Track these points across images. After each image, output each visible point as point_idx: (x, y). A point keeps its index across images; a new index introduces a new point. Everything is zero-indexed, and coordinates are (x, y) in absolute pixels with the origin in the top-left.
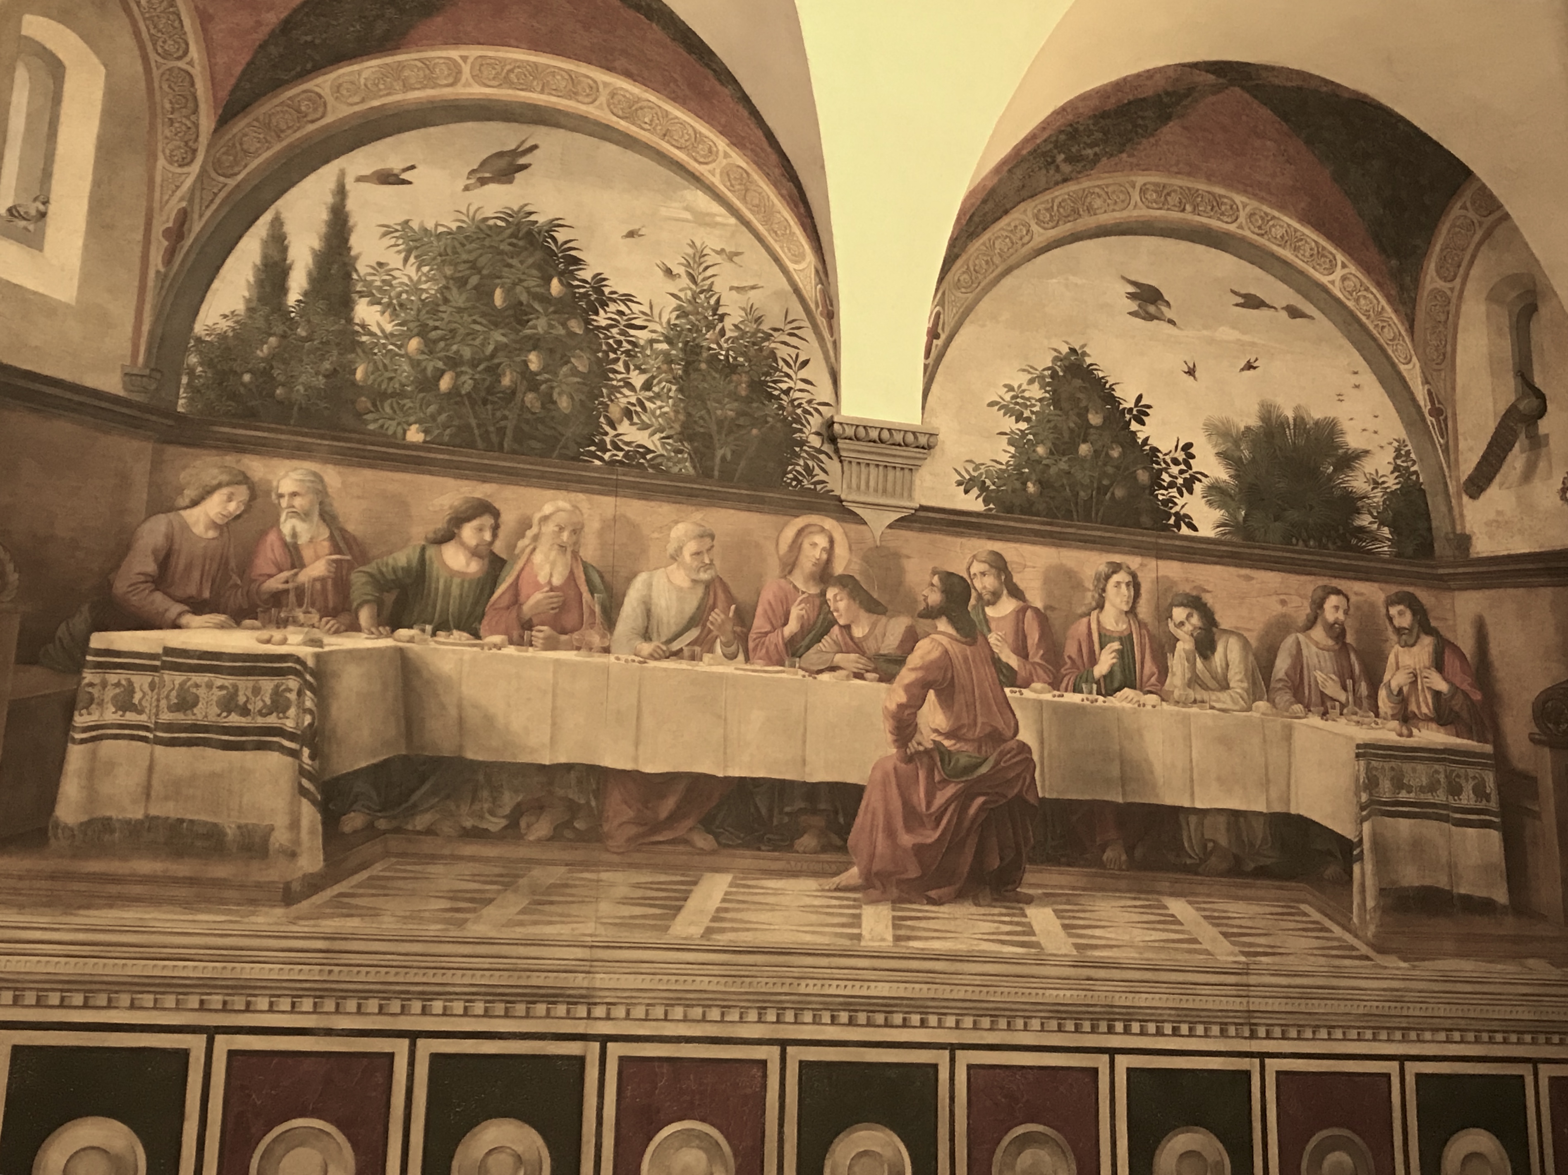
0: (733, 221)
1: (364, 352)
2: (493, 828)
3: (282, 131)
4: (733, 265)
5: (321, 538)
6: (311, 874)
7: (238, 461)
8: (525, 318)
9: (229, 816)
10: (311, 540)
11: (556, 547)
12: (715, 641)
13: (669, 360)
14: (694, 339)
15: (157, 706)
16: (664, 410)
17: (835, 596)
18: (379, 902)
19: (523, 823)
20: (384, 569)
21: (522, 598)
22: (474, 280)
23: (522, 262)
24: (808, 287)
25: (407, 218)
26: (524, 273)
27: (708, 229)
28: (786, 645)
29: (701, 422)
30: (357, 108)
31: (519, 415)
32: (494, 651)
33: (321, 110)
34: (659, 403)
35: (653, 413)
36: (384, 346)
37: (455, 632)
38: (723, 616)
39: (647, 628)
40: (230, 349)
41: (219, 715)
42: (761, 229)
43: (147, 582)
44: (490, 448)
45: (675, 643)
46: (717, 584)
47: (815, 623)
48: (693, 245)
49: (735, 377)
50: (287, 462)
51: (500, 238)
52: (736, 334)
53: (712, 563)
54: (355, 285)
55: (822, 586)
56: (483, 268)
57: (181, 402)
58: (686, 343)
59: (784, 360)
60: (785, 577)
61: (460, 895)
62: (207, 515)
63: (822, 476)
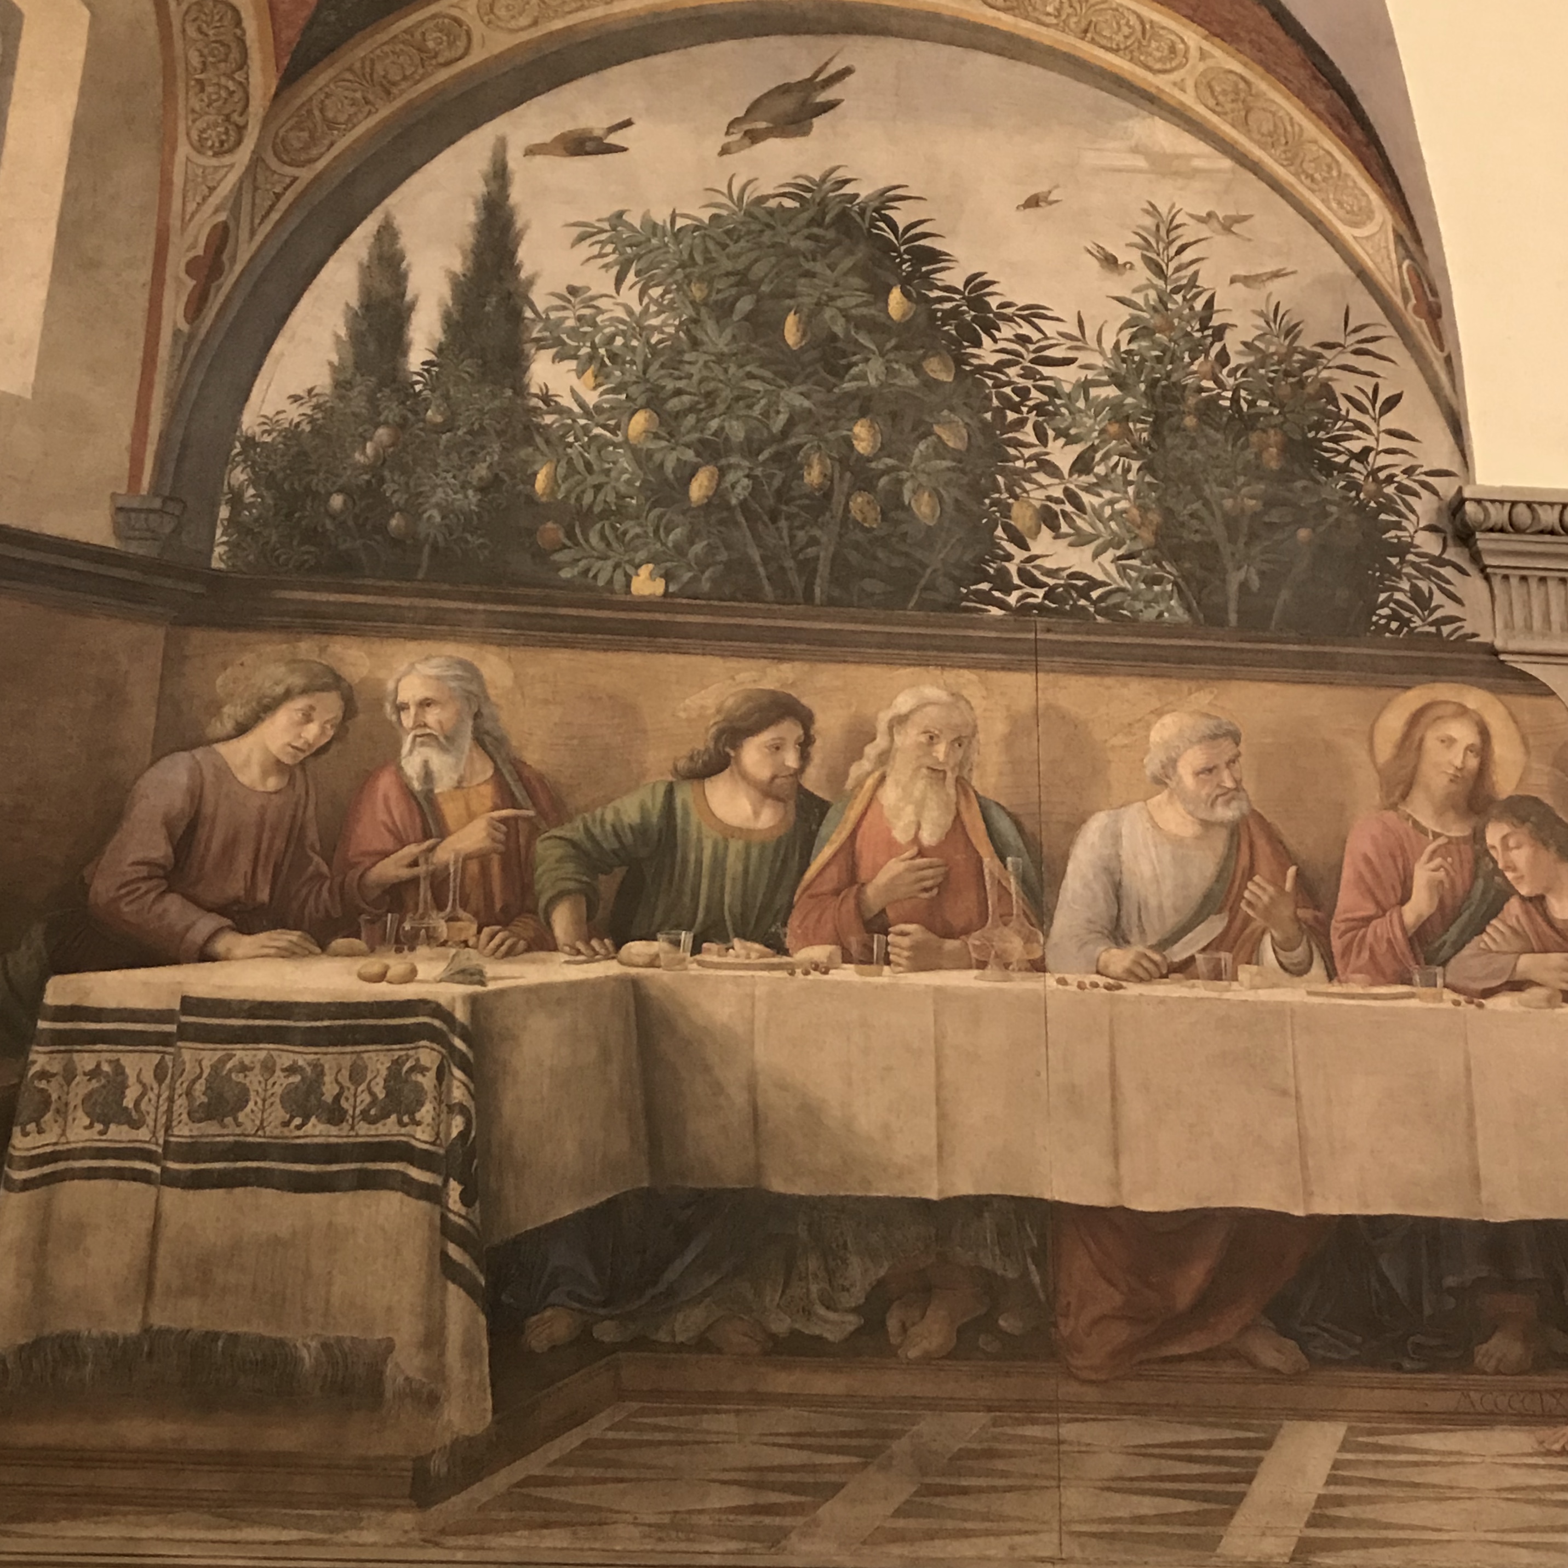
0: (1226, 163)
1: (548, 442)
2: (832, 1335)
3: (394, 84)
4: (1233, 237)
5: (481, 778)
6: (469, 1439)
7: (323, 650)
8: (843, 362)
9: (306, 1322)
10: (459, 786)
11: (924, 771)
12: (1260, 940)
13: (1119, 415)
14: (1168, 375)
15: (170, 1111)
16: (1117, 506)
17: (1505, 838)
18: (605, 1496)
19: (893, 1324)
20: (597, 831)
21: (863, 875)
22: (745, 305)
23: (832, 267)
24: (1385, 266)
25: (617, 208)
26: (836, 285)
27: (1180, 182)
28: (1410, 941)
29: (1195, 523)
30: (524, 36)
31: (841, 536)
32: (815, 975)
33: (461, 44)
34: (1108, 495)
35: (1098, 513)
36: (586, 430)
37: (736, 942)
38: (1271, 889)
39: (1118, 918)
40: (305, 454)
41: (286, 1124)
42: (1282, 173)
43: (150, 878)
44: (786, 596)
45: (1176, 947)
46: (1255, 829)
47: (1468, 893)
48: (1153, 210)
49: (1254, 437)
50: (411, 646)
51: (792, 228)
52: (1251, 359)
53: (1238, 788)
54: (528, 329)
55: (1474, 820)
56: (761, 281)
57: (219, 550)
58: (1153, 384)
59: (1349, 399)
60: (1394, 807)
61: (772, 1477)
62: (266, 750)
63: (1450, 609)
